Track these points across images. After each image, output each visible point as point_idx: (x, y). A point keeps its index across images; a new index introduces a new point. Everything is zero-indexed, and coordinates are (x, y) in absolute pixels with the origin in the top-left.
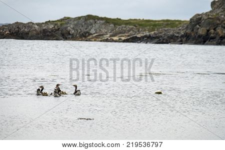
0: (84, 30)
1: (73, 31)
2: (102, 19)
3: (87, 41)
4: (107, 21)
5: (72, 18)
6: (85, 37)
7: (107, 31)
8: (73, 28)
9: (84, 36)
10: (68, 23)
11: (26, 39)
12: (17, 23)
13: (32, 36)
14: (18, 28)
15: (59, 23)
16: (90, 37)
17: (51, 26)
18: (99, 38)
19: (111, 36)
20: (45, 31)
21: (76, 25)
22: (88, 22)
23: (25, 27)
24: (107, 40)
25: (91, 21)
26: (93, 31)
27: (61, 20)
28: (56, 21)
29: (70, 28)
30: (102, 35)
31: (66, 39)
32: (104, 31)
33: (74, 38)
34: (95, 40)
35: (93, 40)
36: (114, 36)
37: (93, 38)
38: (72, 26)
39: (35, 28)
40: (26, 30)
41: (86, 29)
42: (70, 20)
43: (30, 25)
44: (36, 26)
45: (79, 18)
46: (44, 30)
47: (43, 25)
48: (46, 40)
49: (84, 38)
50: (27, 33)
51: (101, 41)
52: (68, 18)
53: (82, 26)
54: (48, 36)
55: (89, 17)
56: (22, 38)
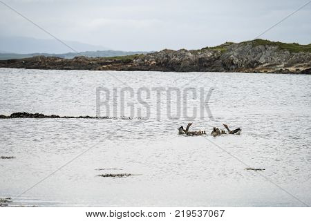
0: (251, 58)
1: (237, 61)
2: (274, 44)
3: (254, 72)
4: (281, 46)
5: (236, 44)
6: (253, 67)
7: (281, 59)
8: (238, 57)
9: (251, 67)
10: (231, 50)
11: (177, 71)
12: (166, 50)
13: (185, 67)
14: (167, 56)
15: (219, 50)
16: (260, 67)
17: (209, 54)
18: (271, 68)
19: (285, 66)
20: (201, 61)
21: (241, 52)
22: (257, 48)
23: (176, 55)
24: (280, 72)
25: (260, 47)
26: (262, 60)
27: (222, 46)
28: (215, 48)
29: (233, 55)
30: (275, 65)
31: (228, 70)
32: (276, 59)
33: (238, 69)
34: (266, 72)
35: (263, 71)
36: (290, 66)
37: (263, 69)
38: (235, 54)
39: (188, 56)
40: (177, 59)
41: (254, 57)
42: (234, 47)
43: (182, 53)
44: (190, 54)
45: (245, 43)
46: (200, 59)
47: (199, 53)
48: (202, 71)
49: (251, 69)
50: (179, 64)
51: (273, 73)
52: (231, 43)
53: (249, 54)
54: (205, 66)
55: (258, 42)
56: (173, 70)
